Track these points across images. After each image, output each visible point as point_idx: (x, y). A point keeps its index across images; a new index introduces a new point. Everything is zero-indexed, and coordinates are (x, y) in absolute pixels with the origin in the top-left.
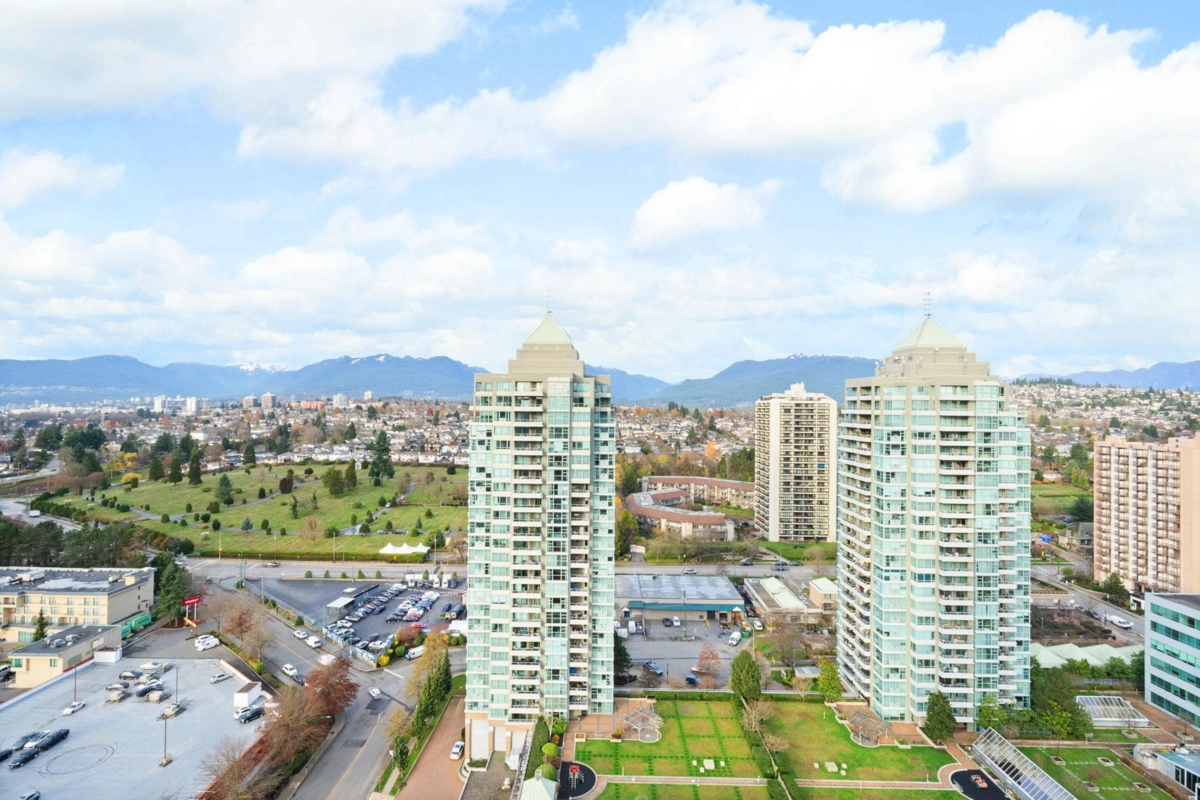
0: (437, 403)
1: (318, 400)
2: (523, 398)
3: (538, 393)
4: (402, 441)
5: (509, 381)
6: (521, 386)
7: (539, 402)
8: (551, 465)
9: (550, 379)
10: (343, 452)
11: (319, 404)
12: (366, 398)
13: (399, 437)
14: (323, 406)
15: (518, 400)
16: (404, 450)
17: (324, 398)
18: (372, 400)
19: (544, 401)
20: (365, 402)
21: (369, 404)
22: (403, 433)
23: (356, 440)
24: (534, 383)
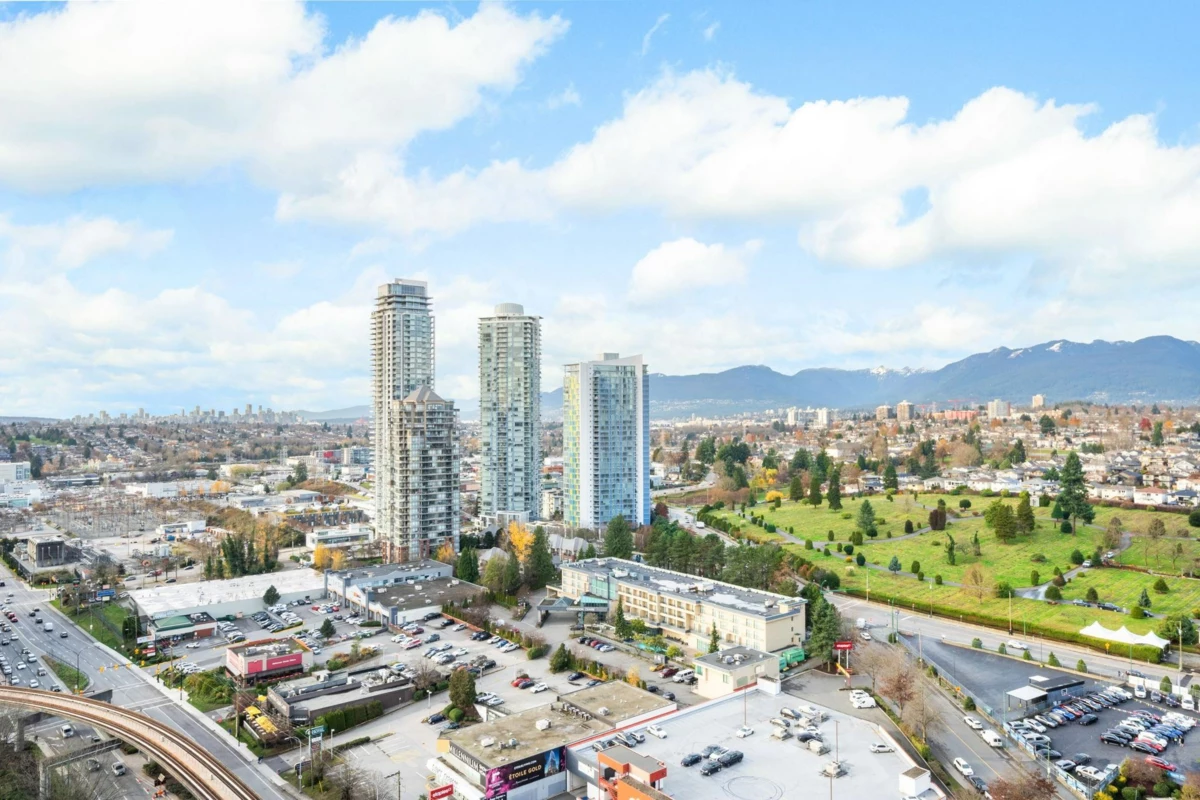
0: (1156, 411)
1: (967, 409)
4: (1102, 468)
10: (1012, 481)
12: (1034, 404)
13: (1096, 463)
16: (1105, 482)
18: (1044, 407)
20: (1033, 411)
21: (1041, 414)
22: (1100, 457)
23: (1027, 464)
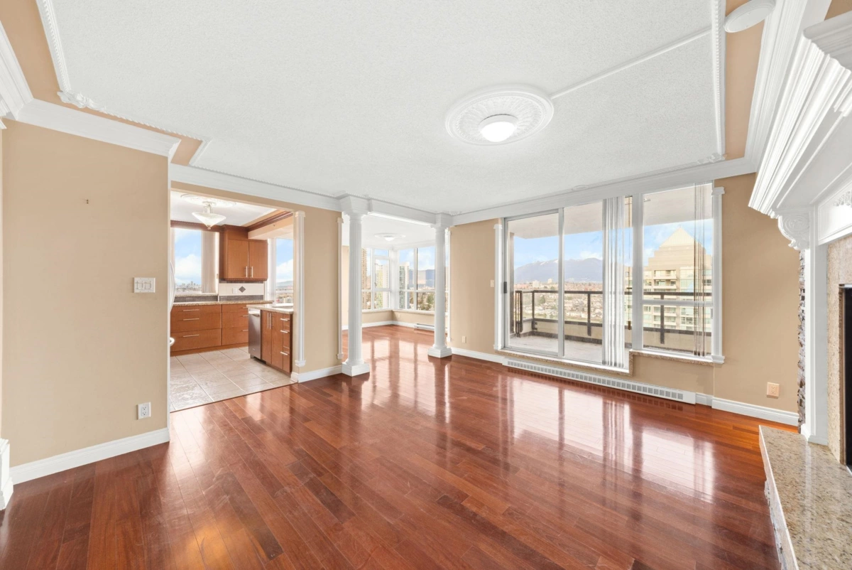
2: (660, 280)
3: (672, 276)
5: (650, 270)
6: (658, 273)
7: (673, 283)
8: (683, 323)
9: (681, 268)
11: (526, 286)
14: (527, 287)
15: (657, 282)
17: (528, 282)
19: (677, 283)
24: (669, 271)
